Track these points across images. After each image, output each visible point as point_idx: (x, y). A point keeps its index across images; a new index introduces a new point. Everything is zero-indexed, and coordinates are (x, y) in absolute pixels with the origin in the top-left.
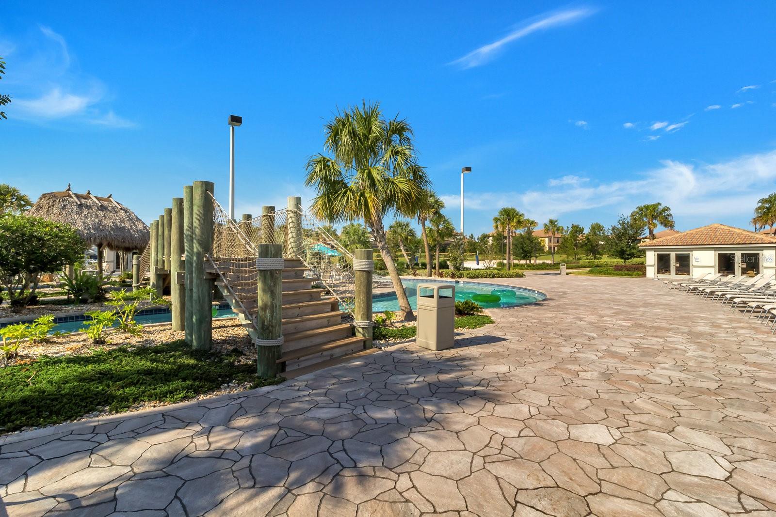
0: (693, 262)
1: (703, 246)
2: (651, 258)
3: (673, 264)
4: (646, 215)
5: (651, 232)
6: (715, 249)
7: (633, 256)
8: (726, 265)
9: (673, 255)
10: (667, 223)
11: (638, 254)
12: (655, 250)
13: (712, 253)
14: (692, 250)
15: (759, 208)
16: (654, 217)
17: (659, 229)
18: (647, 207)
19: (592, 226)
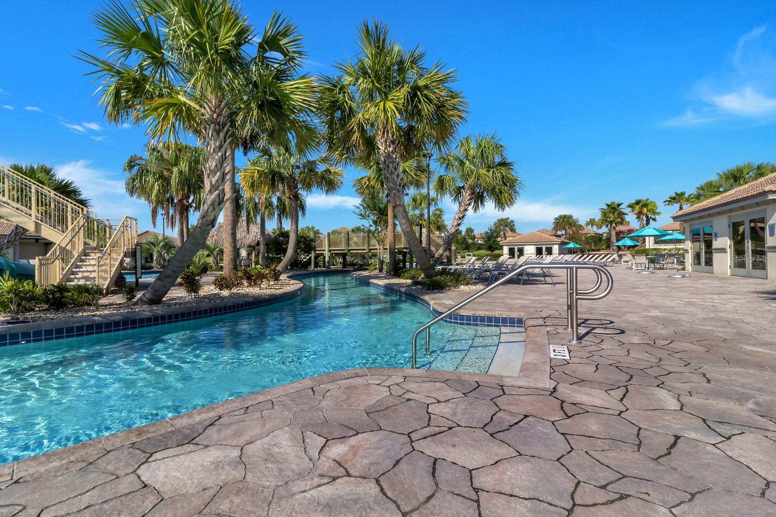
0: (525, 252)
1: (530, 243)
2: (506, 250)
3: (516, 253)
4: (502, 225)
5: (504, 234)
6: (535, 245)
7: (496, 249)
8: (539, 251)
9: (516, 248)
10: (513, 230)
11: (499, 248)
12: (508, 245)
13: (533, 246)
14: (525, 245)
15: (554, 222)
16: (506, 226)
17: (509, 233)
18: (502, 220)
19: (467, 229)
